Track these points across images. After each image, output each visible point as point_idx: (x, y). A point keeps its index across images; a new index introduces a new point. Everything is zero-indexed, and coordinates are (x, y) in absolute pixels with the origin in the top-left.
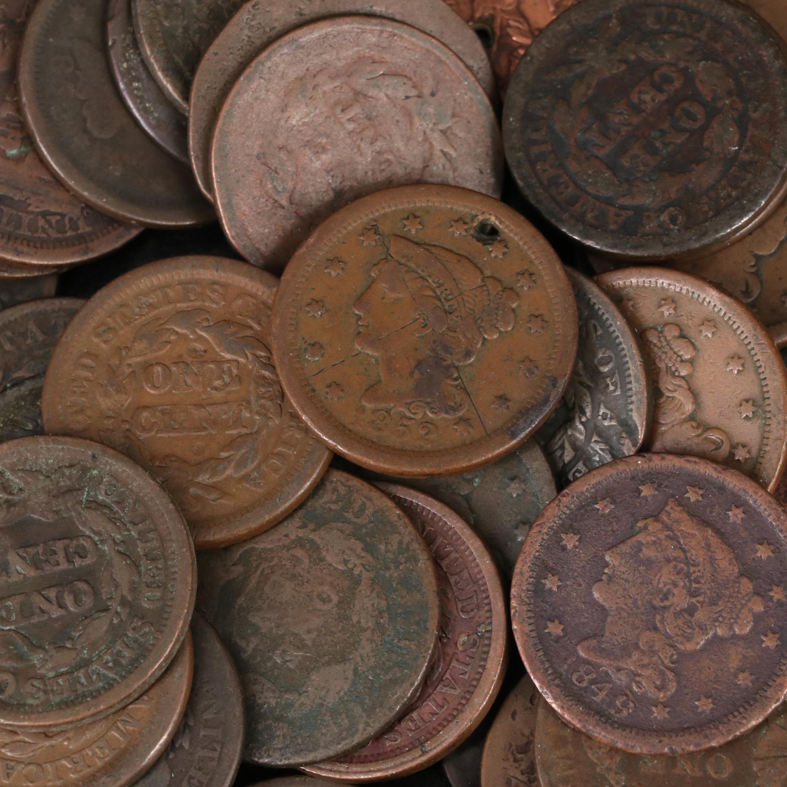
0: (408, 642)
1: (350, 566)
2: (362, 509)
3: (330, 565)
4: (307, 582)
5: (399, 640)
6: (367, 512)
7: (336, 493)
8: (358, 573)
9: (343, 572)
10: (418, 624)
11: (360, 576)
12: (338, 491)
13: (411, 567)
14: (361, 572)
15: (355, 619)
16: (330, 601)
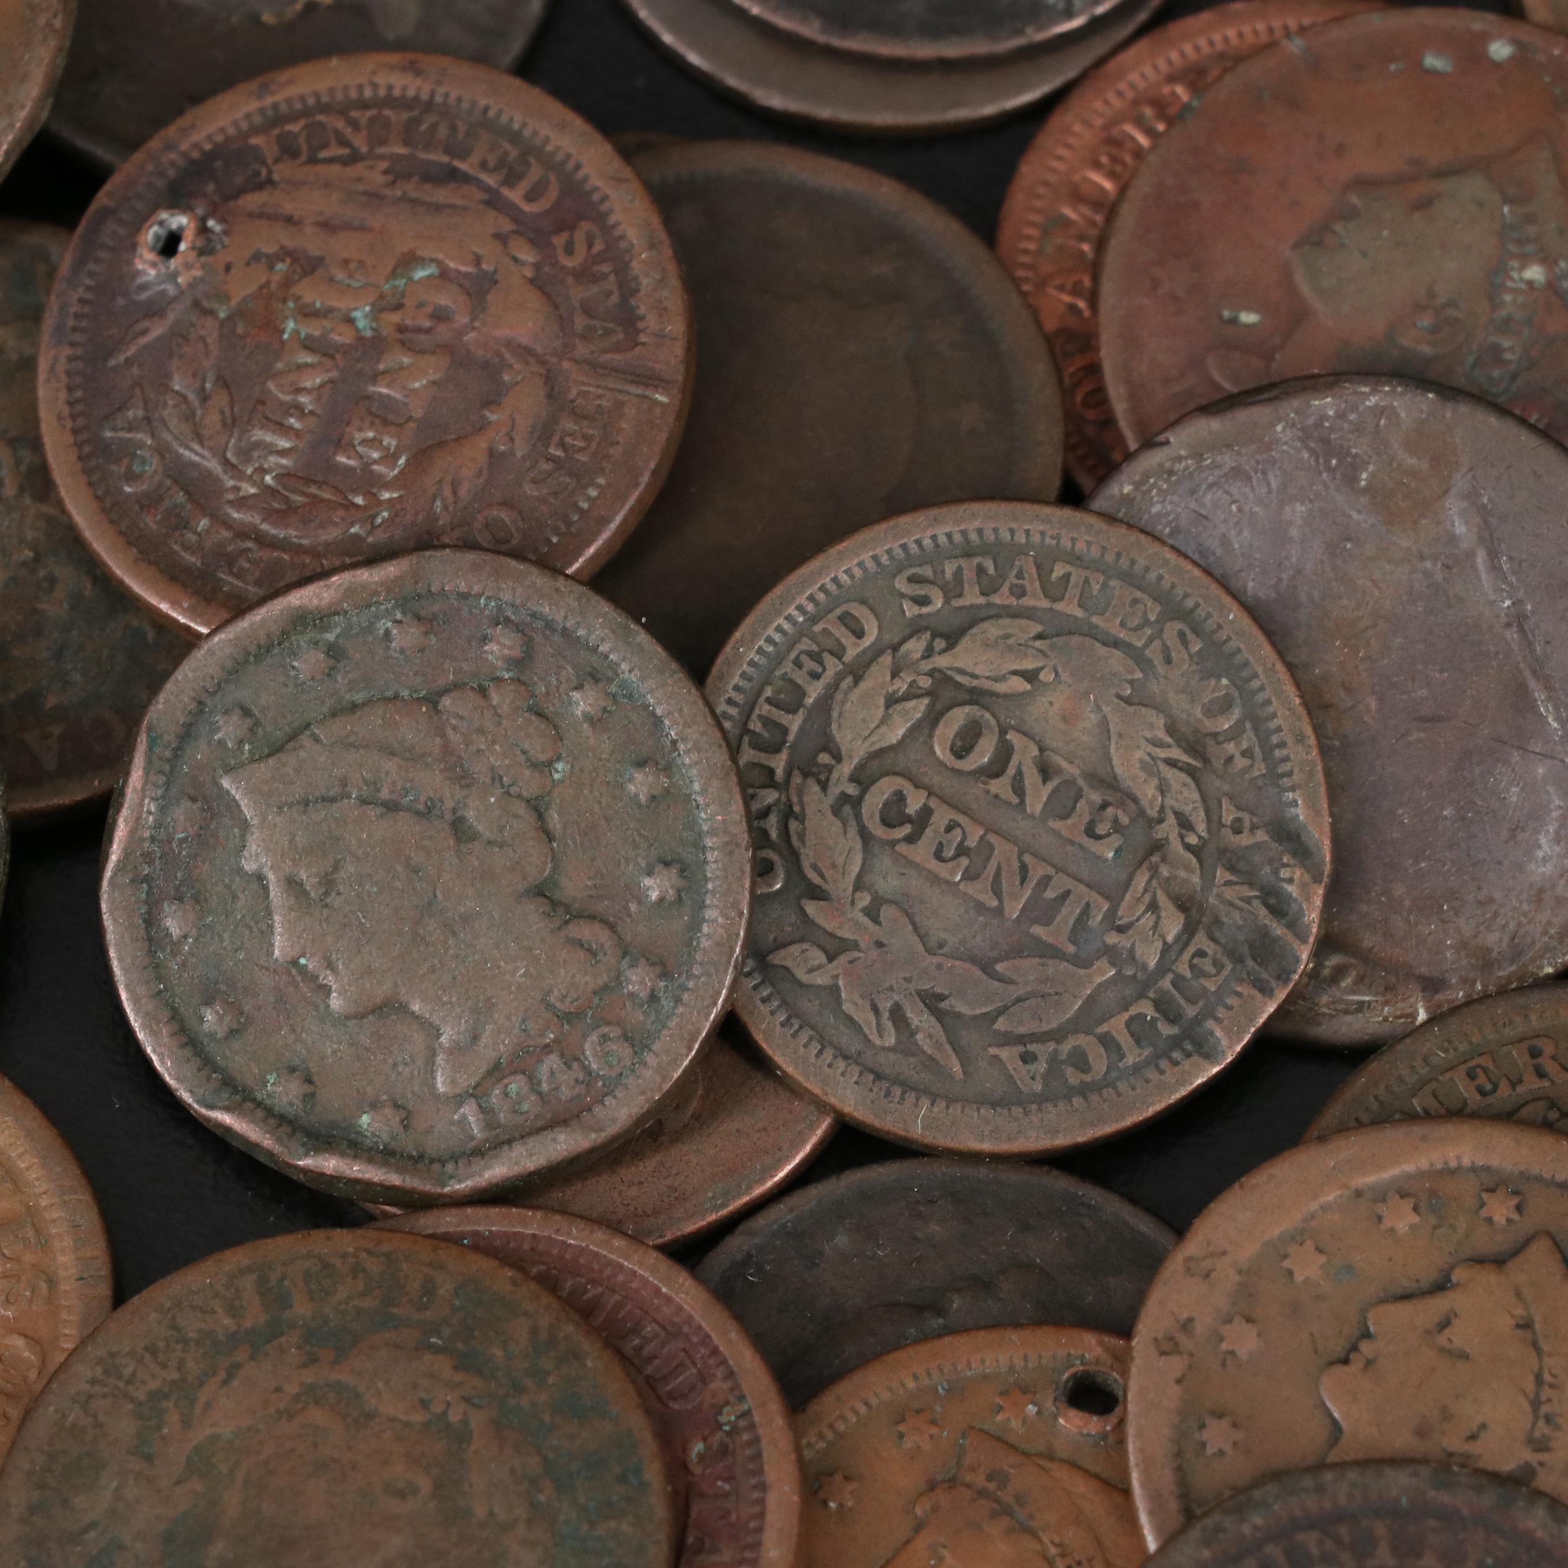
0: (613, 1524)
1: (437, 1408)
2: (429, 1289)
3: (393, 1420)
4: (354, 1468)
5: (592, 1524)
6: (441, 1291)
7: (361, 1275)
8: (459, 1417)
9: (426, 1425)
10: (623, 1479)
11: (465, 1422)
12: (364, 1270)
13: (573, 1373)
14: (465, 1413)
15: (480, 1511)
16: (415, 1491)
